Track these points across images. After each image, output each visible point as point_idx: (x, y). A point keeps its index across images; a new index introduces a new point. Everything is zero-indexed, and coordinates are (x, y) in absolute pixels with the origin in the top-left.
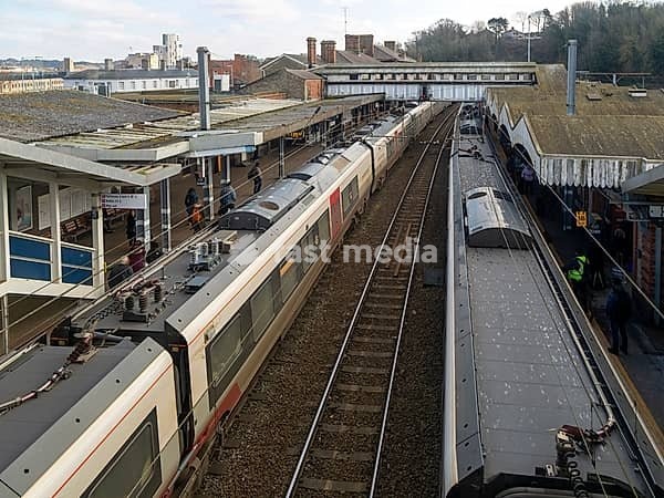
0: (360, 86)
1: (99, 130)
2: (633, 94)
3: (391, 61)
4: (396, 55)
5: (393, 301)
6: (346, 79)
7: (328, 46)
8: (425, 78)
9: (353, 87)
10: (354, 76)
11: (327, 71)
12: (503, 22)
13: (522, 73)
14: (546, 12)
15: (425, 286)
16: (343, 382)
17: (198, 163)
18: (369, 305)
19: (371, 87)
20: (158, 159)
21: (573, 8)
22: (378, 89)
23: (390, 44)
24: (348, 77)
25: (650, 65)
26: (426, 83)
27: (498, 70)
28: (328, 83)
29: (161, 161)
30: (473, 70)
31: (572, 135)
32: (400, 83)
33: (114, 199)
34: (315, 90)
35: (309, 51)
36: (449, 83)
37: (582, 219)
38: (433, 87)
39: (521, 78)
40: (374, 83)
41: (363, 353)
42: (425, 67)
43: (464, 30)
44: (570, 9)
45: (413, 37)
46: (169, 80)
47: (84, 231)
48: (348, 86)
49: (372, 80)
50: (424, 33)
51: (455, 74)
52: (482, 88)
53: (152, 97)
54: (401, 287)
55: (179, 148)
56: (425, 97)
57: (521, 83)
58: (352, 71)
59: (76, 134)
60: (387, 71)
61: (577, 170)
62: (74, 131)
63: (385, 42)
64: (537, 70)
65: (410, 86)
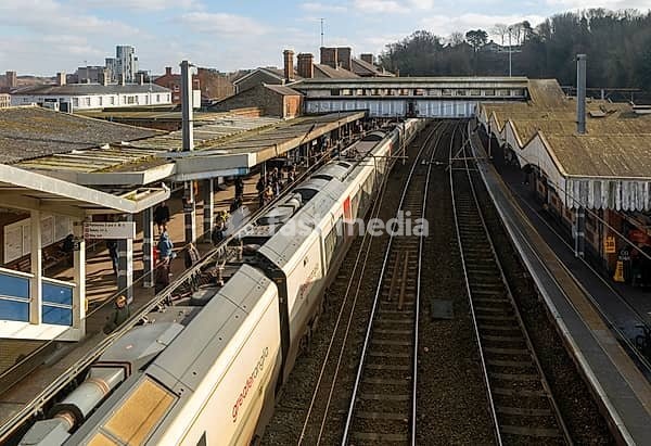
0: (341, 102)
1: (74, 152)
2: (638, 111)
3: (370, 76)
4: (374, 69)
5: (401, 337)
6: (327, 94)
7: (305, 59)
8: (411, 95)
9: (334, 103)
10: (336, 92)
11: (307, 87)
12: (482, 34)
13: (513, 89)
14: (526, 25)
15: (434, 320)
16: (360, 430)
17: (186, 187)
18: (375, 341)
19: (353, 103)
20: (145, 183)
21: (554, 20)
22: (361, 105)
23: (367, 58)
24: (329, 93)
25: (635, 80)
26: (412, 99)
27: (488, 86)
28: (307, 99)
29: (148, 185)
30: (462, 86)
31: (593, 155)
32: (384, 99)
33: (99, 228)
34: (294, 108)
35: (286, 66)
36: (437, 99)
37: (611, 244)
38: (420, 103)
39: (513, 94)
40: (356, 99)
41: (376, 397)
42: (411, 82)
43: (441, 43)
44: (551, 21)
45: (386, 51)
46: (128, 95)
47: (54, 263)
48: (329, 103)
49: (354, 96)
50: (398, 46)
51: (443, 90)
52: (472, 105)
53: (120, 115)
54: (408, 321)
55: (165, 171)
56: (411, 113)
57: (514, 99)
58: (333, 86)
59: (50, 156)
60: (371, 86)
61: (604, 193)
62: (47, 152)
63: (362, 55)
64: (529, 86)
65: (395, 103)
